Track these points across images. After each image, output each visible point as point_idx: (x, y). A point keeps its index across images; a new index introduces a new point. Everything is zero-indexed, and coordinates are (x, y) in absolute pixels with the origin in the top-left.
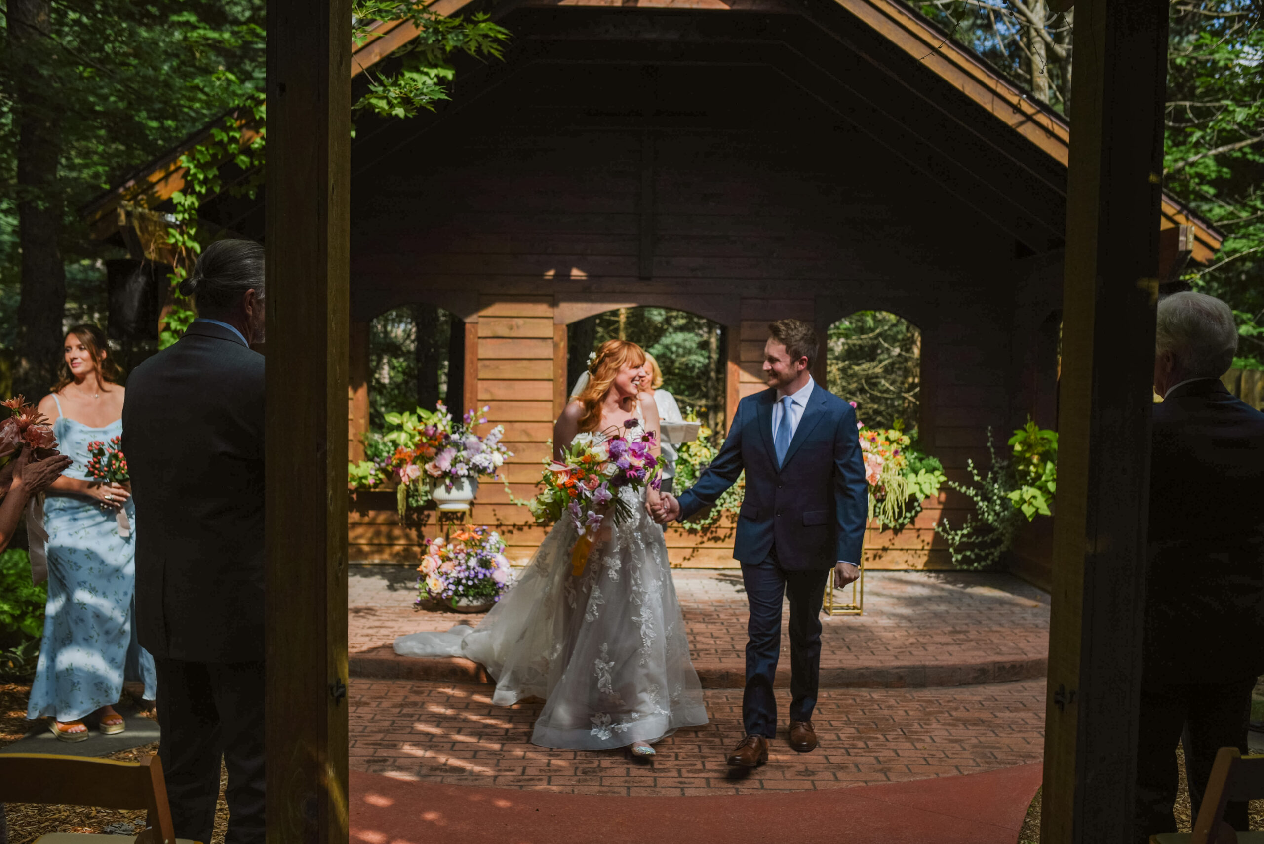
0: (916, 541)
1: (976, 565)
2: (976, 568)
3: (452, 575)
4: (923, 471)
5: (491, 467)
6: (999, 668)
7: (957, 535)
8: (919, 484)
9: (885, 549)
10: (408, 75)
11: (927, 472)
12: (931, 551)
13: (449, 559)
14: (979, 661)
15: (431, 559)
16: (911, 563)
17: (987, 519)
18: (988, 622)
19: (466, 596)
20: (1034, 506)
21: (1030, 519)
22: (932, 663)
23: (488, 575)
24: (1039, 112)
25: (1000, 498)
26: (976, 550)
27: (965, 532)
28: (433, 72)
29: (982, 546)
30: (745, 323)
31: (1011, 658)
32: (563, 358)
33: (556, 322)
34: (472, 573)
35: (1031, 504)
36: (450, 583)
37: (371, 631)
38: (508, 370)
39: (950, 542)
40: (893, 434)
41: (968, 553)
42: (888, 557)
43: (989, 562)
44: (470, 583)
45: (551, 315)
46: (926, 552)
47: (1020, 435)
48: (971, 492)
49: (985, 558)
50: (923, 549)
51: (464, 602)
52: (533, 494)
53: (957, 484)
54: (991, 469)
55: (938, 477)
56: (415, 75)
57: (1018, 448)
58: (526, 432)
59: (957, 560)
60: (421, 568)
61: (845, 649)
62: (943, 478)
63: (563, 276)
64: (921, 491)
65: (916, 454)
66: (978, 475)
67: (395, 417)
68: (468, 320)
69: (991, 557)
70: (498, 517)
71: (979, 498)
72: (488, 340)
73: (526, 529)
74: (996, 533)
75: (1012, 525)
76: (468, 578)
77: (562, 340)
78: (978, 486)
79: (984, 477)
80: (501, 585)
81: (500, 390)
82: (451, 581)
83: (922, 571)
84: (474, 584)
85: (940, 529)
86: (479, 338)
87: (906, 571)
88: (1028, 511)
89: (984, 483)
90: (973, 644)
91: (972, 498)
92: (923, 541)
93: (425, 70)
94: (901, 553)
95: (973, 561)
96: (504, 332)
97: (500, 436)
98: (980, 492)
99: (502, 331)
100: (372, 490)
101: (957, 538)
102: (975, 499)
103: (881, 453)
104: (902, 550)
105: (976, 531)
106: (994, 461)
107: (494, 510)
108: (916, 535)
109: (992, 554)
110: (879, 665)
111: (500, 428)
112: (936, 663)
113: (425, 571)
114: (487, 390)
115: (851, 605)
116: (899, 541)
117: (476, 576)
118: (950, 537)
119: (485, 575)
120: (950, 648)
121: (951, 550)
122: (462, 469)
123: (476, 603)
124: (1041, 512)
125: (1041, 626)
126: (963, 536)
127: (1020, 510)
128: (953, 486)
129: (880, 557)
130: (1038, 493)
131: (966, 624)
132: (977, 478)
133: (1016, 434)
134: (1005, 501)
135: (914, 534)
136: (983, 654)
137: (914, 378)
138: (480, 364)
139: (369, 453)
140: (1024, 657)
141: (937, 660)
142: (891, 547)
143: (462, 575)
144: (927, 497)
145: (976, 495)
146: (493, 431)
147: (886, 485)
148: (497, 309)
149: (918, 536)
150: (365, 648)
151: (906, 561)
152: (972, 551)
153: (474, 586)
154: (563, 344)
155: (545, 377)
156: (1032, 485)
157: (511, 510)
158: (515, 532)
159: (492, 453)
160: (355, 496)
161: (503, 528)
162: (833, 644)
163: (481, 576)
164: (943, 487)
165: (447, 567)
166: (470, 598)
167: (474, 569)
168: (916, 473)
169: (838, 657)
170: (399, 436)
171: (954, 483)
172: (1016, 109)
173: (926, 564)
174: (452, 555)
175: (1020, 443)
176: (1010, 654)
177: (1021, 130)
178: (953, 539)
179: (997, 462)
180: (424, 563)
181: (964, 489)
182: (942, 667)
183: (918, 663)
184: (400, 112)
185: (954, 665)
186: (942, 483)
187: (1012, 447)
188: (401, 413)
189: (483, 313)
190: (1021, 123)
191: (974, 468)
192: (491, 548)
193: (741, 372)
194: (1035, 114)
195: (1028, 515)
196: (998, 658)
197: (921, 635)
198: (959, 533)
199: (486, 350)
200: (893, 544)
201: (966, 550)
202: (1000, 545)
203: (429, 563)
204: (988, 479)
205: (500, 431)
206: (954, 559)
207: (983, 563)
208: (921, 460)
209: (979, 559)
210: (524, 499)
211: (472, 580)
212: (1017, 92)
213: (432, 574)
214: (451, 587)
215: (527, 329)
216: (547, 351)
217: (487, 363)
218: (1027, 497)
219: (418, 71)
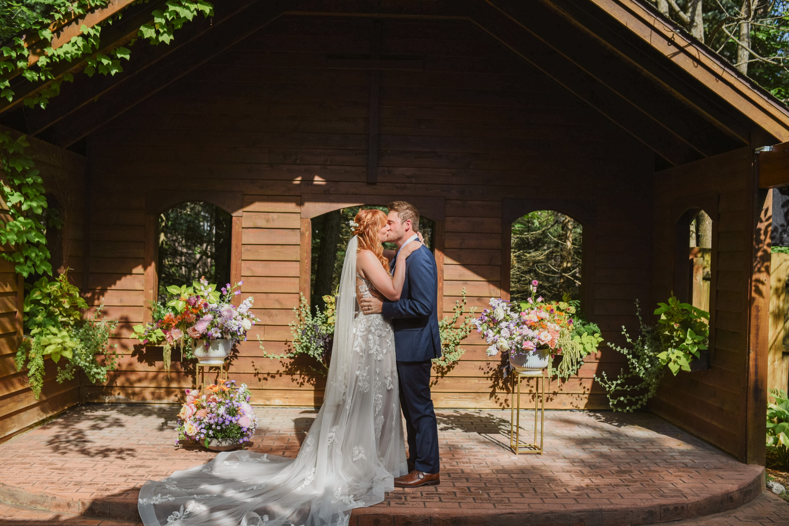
0: (579, 387)
1: (628, 408)
2: (628, 411)
3: (205, 421)
4: (586, 333)
5: (242, 330)
6: (664, 510)
7: (613, 384)
8: (582, 344)
9: (555, 393)
10: (171, 8)
11: (588, 335)
12: (590, 395)
13: (204, 408)
14: (647, 504)
15: (187, 407)
16: (575, 405)
17: (638, 373)
18: (645, 461)
19: (216, 438)
20: (678, 364)
21: (675, 375)
22: (608, 507)
23: (234, 422)
24: (690, 44)
25: (650, 357)
26: (628, 397)
27: (619, 382)
28: (193, 7)
29: (633, 393)
30: (448, 219)
31: (674, 501)
32: (308, 244)
33: (303, 216)
34: (221, 419)
35: (675, 362)
36: (202, 428)
37: (130, 471)
38: (264, 253)
39: (607, 389)
40: (563, 305)
41: (622, 399)
42: (557, 399)
43: (639, 406)
44: (219, 428)
45: (299, 211)
46: (587, 396)
47: (663, 307)
48: (625, 351)
49: (636, 403)
50: (584, 394)
51: (214, 443)
52: (284, 349)
53: (613, 345)
54: (640, 333)
55: (598, 338)
56: (178, 9)
57: (663, 317)
58: (278, 301)
59: (613, 405)
60: (180, 415)
61: (531, 491)
62: (601, 339)
63: (308, 181)
64: (585, 349)
65: (580, 321)
66: (629, 338)
67: (176, 289)
68: (234, 214)
69: (640, 403)
70: (255, 367)
71: (631, 356)
72: (250, 229)
73: (277, 376)
74: (644, 383)
75: (657, 377)
76: (217, 424)
77: (307, 231)
78: (630, 347)
79: (634, 339)
80: (245, 429)
81: (259, 269)
82: (203, 426)
83: (583, 410)
84: (222, 428)
85: (599, 379)
86: (243, 228)
87: (571, 410)
88: (674, 368)
89: (634, 344)
90: (638, 484)
91: (626, 355)
92: (584, 388)
93: (187, 4)
94: (568, 396)
95: (626, 405)
96: (262, 224)
97: (250, 305)
98: (631, 352)
99: (261, 223)
100: (157, 346)
101: (613, 387)
102: (628, 357)
103: (558, 322)
104: (568, 394)
105: (628, 381)
106: (642, 327)
107: (253, 362)
108: (579, 382)
109: (641, 400)
110: (563, 509)
111: (251, 298)
112: (611, 507)
113: (183, 417)
114: (249, 269)
115: (533, 445)
116: (566, 387)
117: (224, 422)
118: (607, 386)
119: (231, 421)
120: (621, 490)
121: (608, 396)
122: (216, 332)
123: (224, 444)
124: (683, 369)
125: (689, 465)
126: (617, 385)
127: (666, 367)
128: (611, 346)
129: (551, 400)
130: (681, 354)
131: (628, 463)
132: (629, 340)
133: (660, 307)
134: (653, 360)
135: (577, 382)
136: (650, 497)
137: (567, 263)
138: (244, 248)
139: (155, 316)
140: (685, 499)
141: (612, 503)
142: (560, 392)
143: (212, 421)
144: (589, 354)
145: (629, 354)
146: (244, 301)
147: (562, 348)
148: (257, 206)
149: (581, 384)
150: (116, 491)
151: (572, 403)
152: (625, 397)
153: (221, 431)
154: (308, 234)
155: (294, 259)
156: (676, 347)
157: (266, 362)
158: (269, 378)
159: (243, 319)
160: (144, 350)
161: (260, 376)
162: (521, 485)
163: (227, 423)
164: (601, 347)
165: (201, 413)
166: (220, 440)
167: (222, 416)
168: (580, 335)
169: (527, 501)
170: (177, 304)
171: (611, 344)
172: (671, 42)
173: (586, 405)
174: (205, 404)
175: (665, 314)
176: (672, 497)
177: (674, 59)
178: (610, 387)
179: (644, 328)
180: (182, 410)
181: (619, 349)
182: (616, 510)
183: (596, 507)
184: (166, 38)
185: (627, 508)
186: (600, 344)
187: (660, 316)
188: (180, 287)
189: (245, 209)
190: (675, 54)
191: (626, 332)
192: (239, 397)
193: (445, 257)
194: (687, 46)
195: (673, 371)
196: (663, 501)
197: (593, 475)
198: (615, 382)
199: (248, 237)
200: (561, 390)
201: (620, 397)
202: (647, 393)
203: (186, 411)
204: (638, 341)
205: (250, 301)
206: (611, 403)
207: (634, 407)
208: (583, 325)
209: (630, 403)
210: (275, 354)
211: (220, 425)
212: (671, 28)
213: (188, 419)
214: (203, 431)
215: (278, 221)
216: (295, 238)
217: (249, 247)
218: (673, 357)
219: (180, 5)
